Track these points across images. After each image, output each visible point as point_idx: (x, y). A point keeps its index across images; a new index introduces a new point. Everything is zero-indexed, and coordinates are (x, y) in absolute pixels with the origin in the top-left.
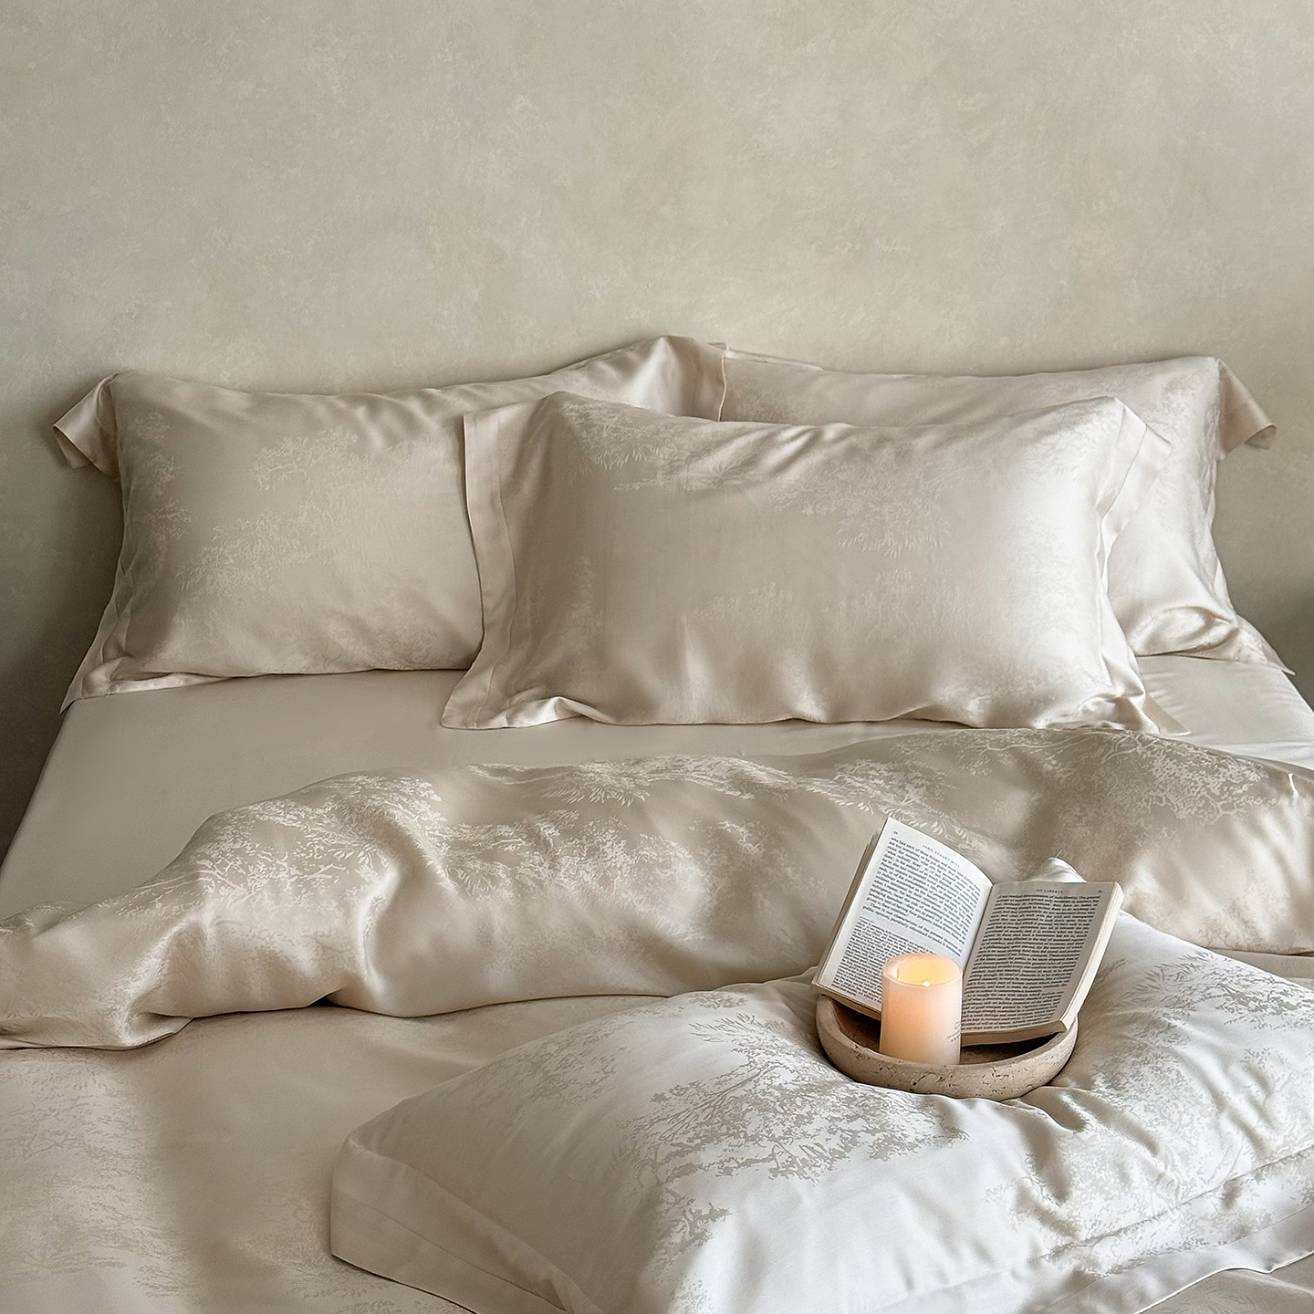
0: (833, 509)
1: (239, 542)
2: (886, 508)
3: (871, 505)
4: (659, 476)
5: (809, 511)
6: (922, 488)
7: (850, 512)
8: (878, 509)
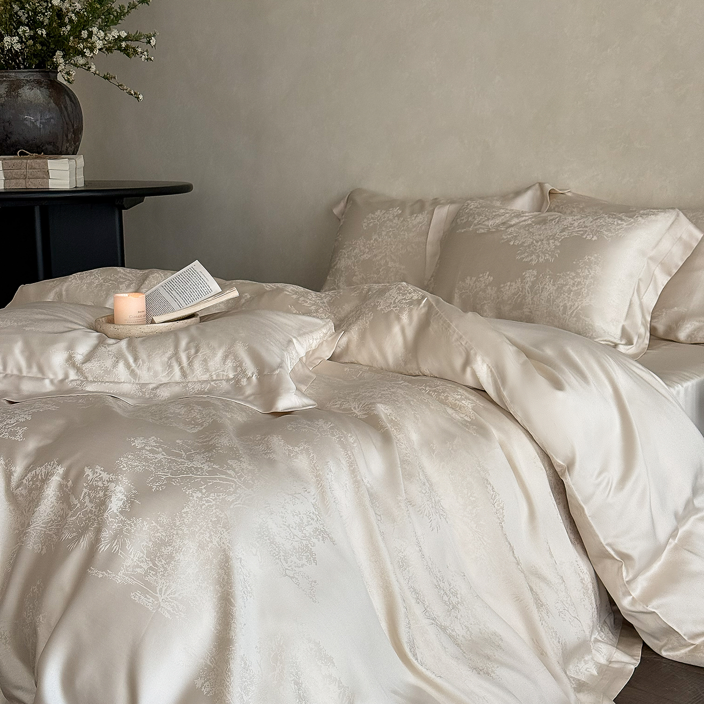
0: (520, 243)
1: (351, 248)
2: (540, 243)
3: (534, 242)
4: (472, 227)
5: (512, 243)
6: (557, 236)
7: (525, 245)
8: (536, 244)
